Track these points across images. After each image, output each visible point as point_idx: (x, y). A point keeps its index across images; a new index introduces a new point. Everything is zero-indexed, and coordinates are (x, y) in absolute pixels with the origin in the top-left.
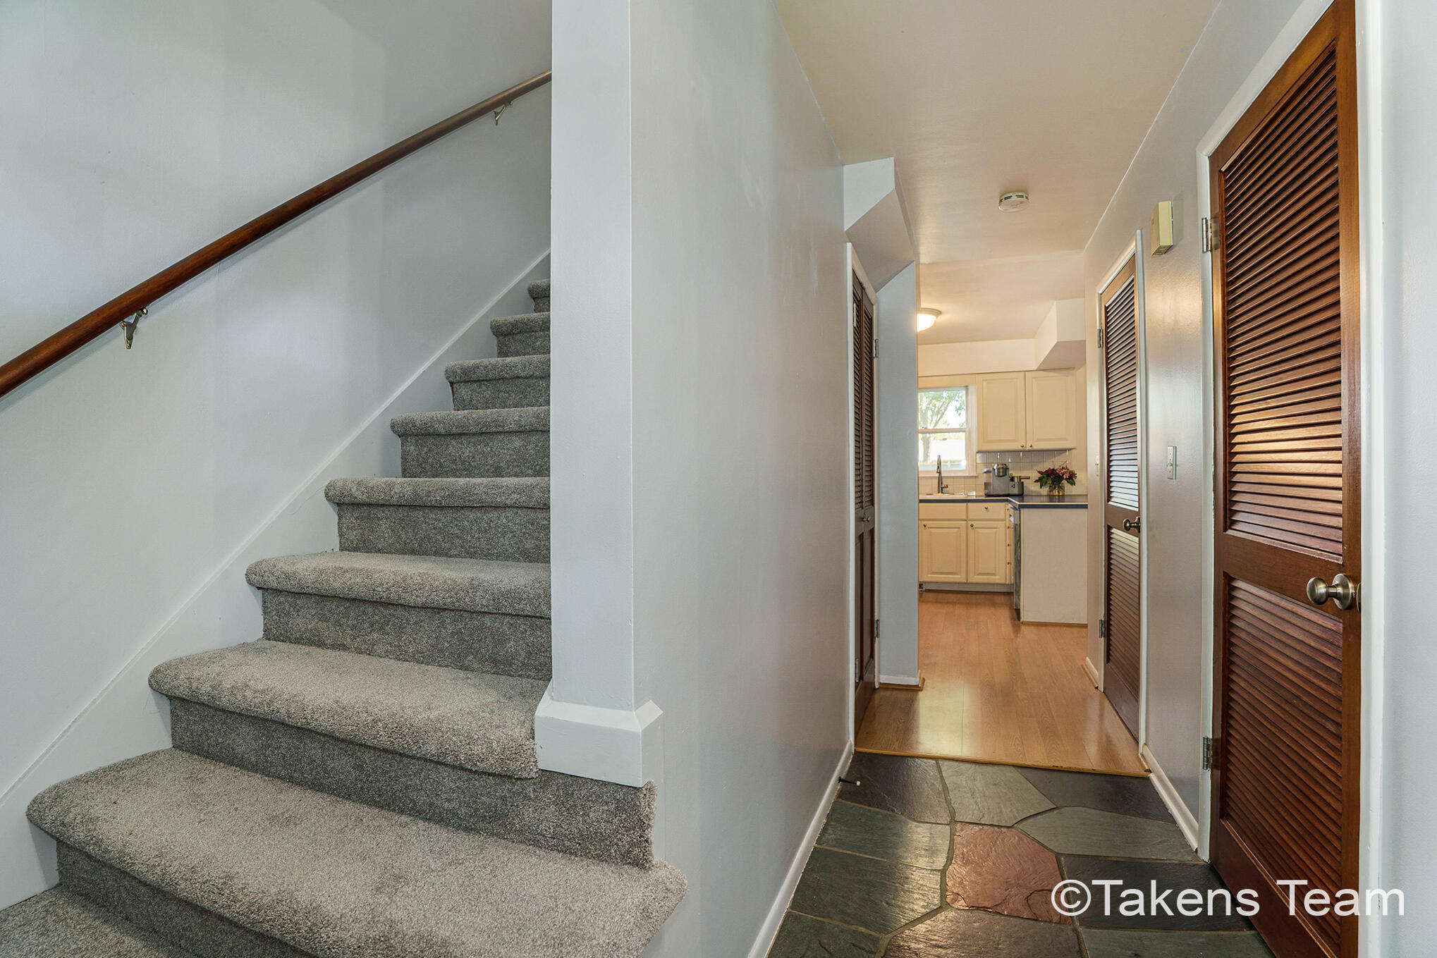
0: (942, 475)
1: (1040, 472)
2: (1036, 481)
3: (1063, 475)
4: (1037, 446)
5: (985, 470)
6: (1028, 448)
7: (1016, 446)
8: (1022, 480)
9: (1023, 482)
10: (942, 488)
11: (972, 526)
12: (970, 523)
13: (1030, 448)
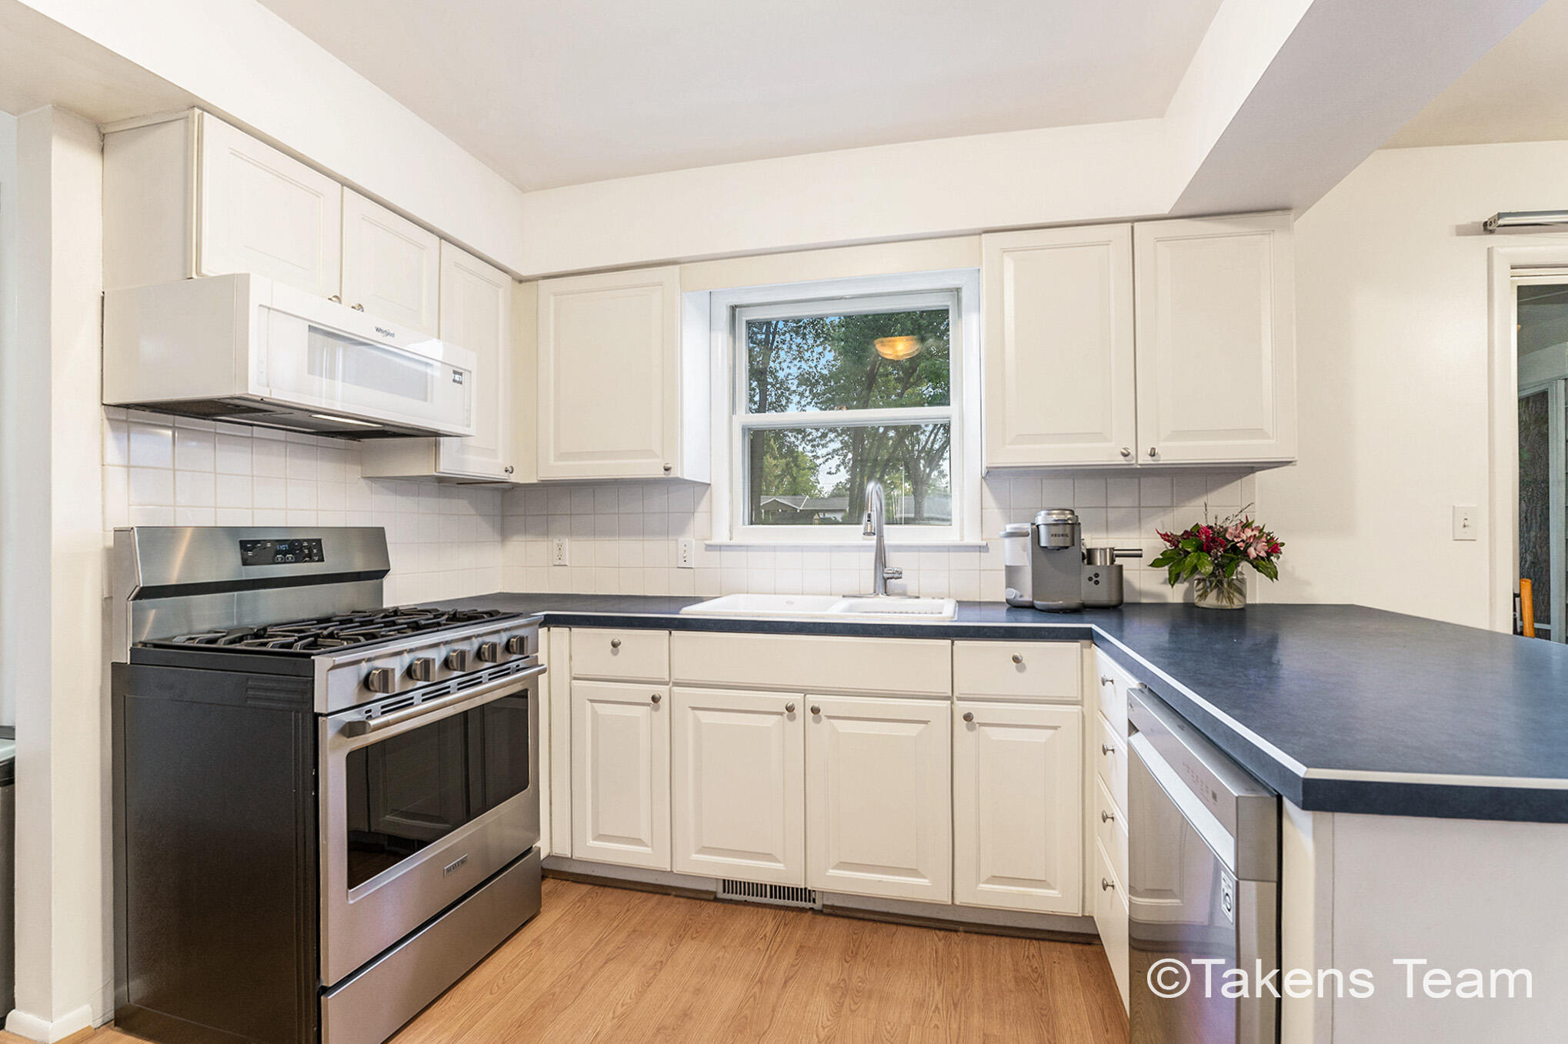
0: (886, 542)
1: (1165, 537)
2: (1156, 564)
3: (1248, 545)
4: (1173, 453)
5: (1009, 528)
6: (1144, 459)
7: (1105, 453)
8: (1118, 561)
9: (1121, 567)
10: (885, 580)
11: (968, 717)
12: (963, 707)
13: (1149, 460)
